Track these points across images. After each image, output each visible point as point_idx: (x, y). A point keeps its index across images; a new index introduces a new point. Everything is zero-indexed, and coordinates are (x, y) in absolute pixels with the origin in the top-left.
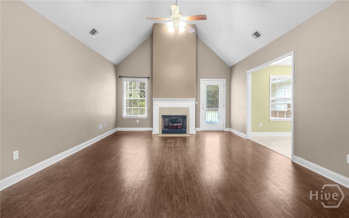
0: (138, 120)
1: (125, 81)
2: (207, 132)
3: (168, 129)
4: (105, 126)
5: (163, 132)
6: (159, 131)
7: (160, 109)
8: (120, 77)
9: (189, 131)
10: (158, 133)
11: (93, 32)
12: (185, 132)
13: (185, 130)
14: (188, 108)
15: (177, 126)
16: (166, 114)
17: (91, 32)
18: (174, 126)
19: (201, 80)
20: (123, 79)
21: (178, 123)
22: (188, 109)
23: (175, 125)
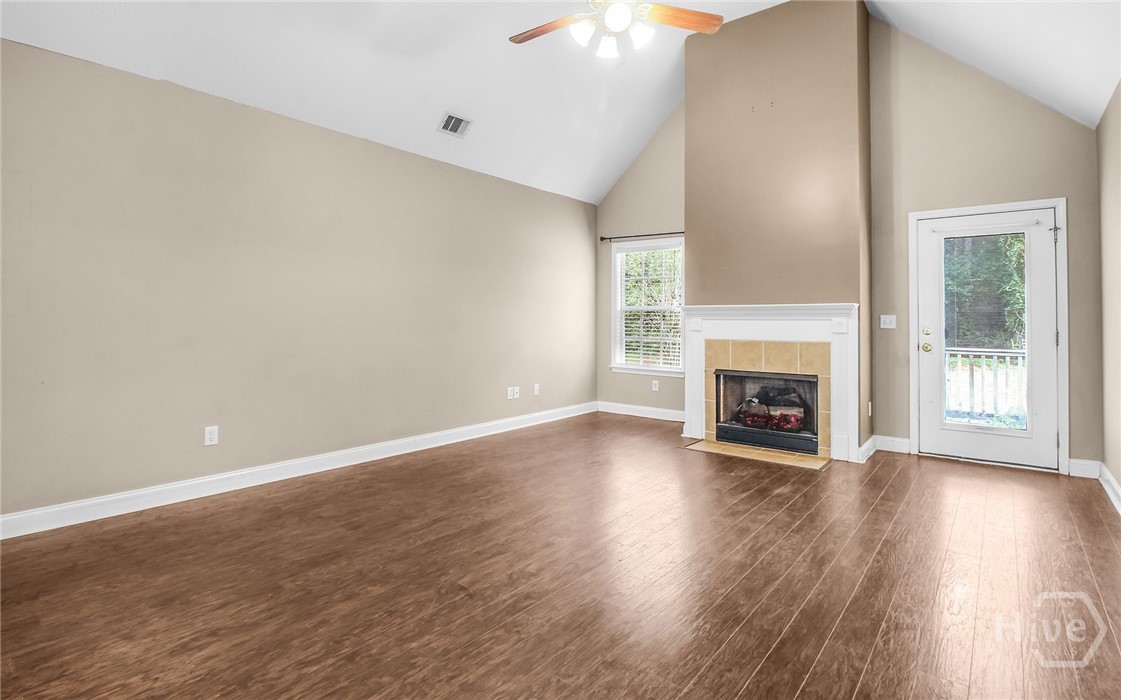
0: (657, 382)
1: (620, 250)
2: (949, 466)
3: (739, 426)
4: (536, 393)
5: (723, 435)
6: (707, 428)
7: (710, 344)
8: (602, 239)
9: (829, 446)
10: (701, 435)
11: (453, 124)
12: (811, 449)
13: (810, 440)
14: (824, 344)
15: (785, 418)
16: (730, 364)
17: (445, 127)
18: (771, 417)
19: (913, 217)
20: (615, 245)
21: (791, 404)
22: (823, 350)
23: (776, 412)
